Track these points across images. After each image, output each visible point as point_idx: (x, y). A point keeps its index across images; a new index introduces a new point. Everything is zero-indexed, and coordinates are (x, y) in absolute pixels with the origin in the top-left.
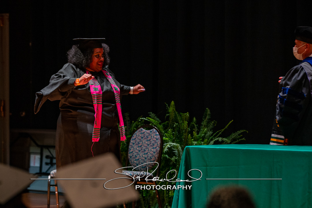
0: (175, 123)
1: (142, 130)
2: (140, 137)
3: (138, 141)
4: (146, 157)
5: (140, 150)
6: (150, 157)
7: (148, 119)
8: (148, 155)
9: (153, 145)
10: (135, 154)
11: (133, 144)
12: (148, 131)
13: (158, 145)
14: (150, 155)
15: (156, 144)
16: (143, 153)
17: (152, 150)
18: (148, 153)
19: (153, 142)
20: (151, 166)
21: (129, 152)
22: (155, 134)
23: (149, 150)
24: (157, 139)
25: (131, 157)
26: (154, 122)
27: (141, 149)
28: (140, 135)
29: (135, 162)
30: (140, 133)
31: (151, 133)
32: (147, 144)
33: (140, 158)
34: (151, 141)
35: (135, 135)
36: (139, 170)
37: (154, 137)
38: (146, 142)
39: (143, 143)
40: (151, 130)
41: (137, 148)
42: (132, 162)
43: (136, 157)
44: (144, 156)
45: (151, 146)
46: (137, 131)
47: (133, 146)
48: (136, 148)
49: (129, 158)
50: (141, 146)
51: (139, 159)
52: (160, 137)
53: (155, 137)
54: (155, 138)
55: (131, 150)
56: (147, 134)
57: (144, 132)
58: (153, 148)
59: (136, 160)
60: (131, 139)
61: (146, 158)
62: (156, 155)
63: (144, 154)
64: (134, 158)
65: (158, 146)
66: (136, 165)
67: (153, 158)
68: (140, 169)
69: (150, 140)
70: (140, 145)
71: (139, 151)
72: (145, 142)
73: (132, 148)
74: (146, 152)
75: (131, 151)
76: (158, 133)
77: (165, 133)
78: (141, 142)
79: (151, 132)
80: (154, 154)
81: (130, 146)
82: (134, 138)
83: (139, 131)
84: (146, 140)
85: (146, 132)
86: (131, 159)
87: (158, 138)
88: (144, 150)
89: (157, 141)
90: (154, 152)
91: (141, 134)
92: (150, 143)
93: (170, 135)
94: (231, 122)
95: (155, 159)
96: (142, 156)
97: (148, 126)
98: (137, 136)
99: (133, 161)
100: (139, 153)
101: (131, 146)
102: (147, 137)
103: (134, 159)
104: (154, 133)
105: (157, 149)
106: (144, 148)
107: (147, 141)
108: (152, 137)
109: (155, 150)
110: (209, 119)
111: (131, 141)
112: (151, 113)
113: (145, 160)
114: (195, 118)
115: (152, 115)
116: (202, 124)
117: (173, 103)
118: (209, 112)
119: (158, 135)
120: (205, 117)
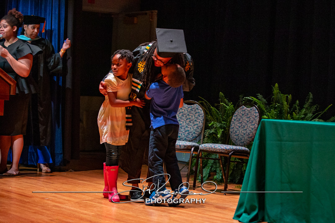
0: (277, 104)
1: (243, 108)
2: (241, 114)
3: (239, 117)
4: (245, 133)
5: (240, 126)
6: (249, 133)
7: (251, 98)
9: (252, 122)
10: (236, 129)
11: (235, 120)
12: (249, 109)
13: (256, 122)
14: (248, 132)
15: (255, 121)
16: (243, 129)
17: (251, 126)
19: (252, 119)
20: (249, 142)
21: (230, 128)
22: (254, 112)
23: (248, 127)
24: (256, 117)
25: (232, 132)
26: (257, 102)
27: (241, 126)
28: (241, 112)
29: (235, 137)
30: (241, 110)
31: (251, 111)
33: (240, 134)
34: (250, 119)
35: (237, 112)
37: (253, 114)
38: (246, 119)
39: (243, 120)
40: (252, 108)
41: (238, 125)
42: (232, 137)
43: (236, 132)
44: (243, 131)
45: (250, 123)
46: (239, 108)
47: (235, 122)
49: (230, 133)
50: (242, 122)
51: (238, 135)
52: (258, 115)
53: (254, 114)
54: (254, 116)
55: (233, 125)
56: (248, 112)
57: (245, 110)
58: (252, 125)
59: (236, 135)
60: (234, 116)
61: (244, 134)
62: (254, 132)
64: (234, 133)
65: (256, 123)
66: (235, 140)
67: (251, 134)
68: (239, 144)
69: (250, 117)
70: (240, 121)
71: (240, 127)
72: (245, 119)
73: (234, 124)
74: (245, 128)
75: (232, 127)
76: (257, 111)
77: (267, 112)
78: (242, 119)
79: (251, 109)
80: (252, 131)
81: (231, 122)
82: (235, 115)
83: (241, 109)
84: (246, 117)
85: (247, 109)
88: (244, 126)
89: (256, 118)
90: (252, 129)
91: (242, 111)
92: (250, 120)
93: (272, 115)
94: (330, 106)
95: (252, 135)
96: (241, 132)
97: (250, 104)
98: (238, 113)
99: (233, 136)
100: (239, 129)
101: (233, 122)
102: (248, 114)
103: (235, 135)
104: (254, 110)
105: (255, 126)
106: (244, 124)
107: (247, 118)
108: (251, 114)
109: (253, 127)
110: (311, 103)
111: (233, 118)
112: (259, 94)
113: (244, 136)
114: (299, 101)
115: (260, 96)
116: (304, 106)
117: (277, 85)
118: (311, 96)
119: (257, 113)
120: (308, 101)
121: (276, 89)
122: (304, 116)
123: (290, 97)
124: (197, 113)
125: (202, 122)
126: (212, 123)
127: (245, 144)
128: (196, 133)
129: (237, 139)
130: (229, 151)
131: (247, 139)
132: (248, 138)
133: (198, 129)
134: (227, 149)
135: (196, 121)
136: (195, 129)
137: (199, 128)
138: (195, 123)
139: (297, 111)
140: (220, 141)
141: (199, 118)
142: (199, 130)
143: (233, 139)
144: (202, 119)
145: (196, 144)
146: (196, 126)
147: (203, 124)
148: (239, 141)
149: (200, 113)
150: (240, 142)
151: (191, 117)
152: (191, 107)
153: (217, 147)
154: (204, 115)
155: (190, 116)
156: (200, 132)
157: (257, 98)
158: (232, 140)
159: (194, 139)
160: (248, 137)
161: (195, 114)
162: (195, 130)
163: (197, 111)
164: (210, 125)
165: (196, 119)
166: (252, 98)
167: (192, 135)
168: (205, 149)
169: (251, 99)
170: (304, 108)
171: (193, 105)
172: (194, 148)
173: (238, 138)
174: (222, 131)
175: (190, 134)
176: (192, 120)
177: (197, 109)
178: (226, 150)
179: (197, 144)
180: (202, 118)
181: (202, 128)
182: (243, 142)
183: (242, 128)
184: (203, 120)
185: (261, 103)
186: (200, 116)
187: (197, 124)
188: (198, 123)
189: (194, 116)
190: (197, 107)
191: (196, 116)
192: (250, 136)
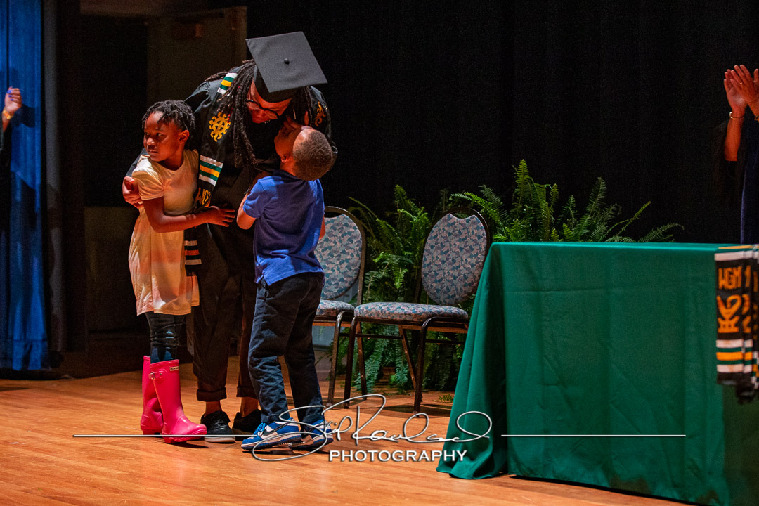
0: (526, 205)
1: (450, 218)
2: (447, 232)
3: (441, 240)
4: (456, 275)
5: (445, 259)
6: (464, 275)
7: (467, 195)
8: (461, 270)
9: (472, 249)
10: (435, 268)
11: (432, 247)
12: (462, 220)
13: (481, 249)
14: (464, 272)
15: (477, 247)
16: (451, 267)
17: (469, 260)
18: (459, 267)
19: (471, 243)
21: (423, 265)
22: (475, 226)
23: (462, 260)
24: (479, 237)
25: (426, 275)
26: (481, 203)
27: (448, 259)
28: (446, 229)
29: (434, 285)
30: (446, 224)
31: (467, 225)
32: (458, 247)
33: (445, 278)
34: (467, 242)
35: (437, 229)
36: (441, 302)
37: (473, 232)
38: (458, 244)
39: (451, 245)
40: (469, 218)
41: (440, 257)
42: (428, 286)
43: (437, 274)
44: (451, 272)
45: (468, 251)
46: (441, 220)
47: (432, 251)
48: (437, 257)
49: (423, 276)
50: (448, 251)
51: (442, 279)
52: (485, 233)
53: (476, 232)
54: (476, 235)
55: (427, 259)
56: (461, 227)
57: (455, 223)
58: (471, 257)
59: (436, 281)
60: (429, 237)
61: (455, 278)
62: (477, 272)
63: (453, 269)
64: (432, 277)
65: (480, 253)
66: (435, 291)
67: (470, 276)
68: (444, 301)
69: (465, 239)
70: (445, 249)
71: (443, 262)
72: (455, 244)
73: (430, 257)
74: (456, 265)
75: (427, 263)
76: (481, 225)
77: (505, 225)
78: (447, 244)
79: (468, 221)
80: (472, 269)
81: (425, 251)
82: (432, 234)
84: (457, 239)
85: (458, 221)
86: (426, 279)
87: (481, 235)
88: (453, 260)
89: (479, 241)
90: (473, 265)
91: (448, 225)
92: (466, 246)
93: (517, 231)
94: (646, 205)
95: (473, 280)
96: (448, 272)
97: (464, 208)
98: (439, 230)
99: (429, 284)
100: (443, 266)
101: (428, 251)
102: (460, 233)
103: (433, 280)
104: (474, 223)
105: (479, 258)
106: (453, 255)
107: (460, 241)
108: (469, 232)
109: (474, 261)
110: (603, 200)
111: (429, 241)
112: (485, 186)
113: (455, 282)
114: (574, 197)
115: (486, 190)
116: (588, 209)
117: (523, 163)
118: (603, 185)
119: (481, 228)
120: (595, 196)
121: (522, 171)
122: (587, 231)
123: (554, 189)
124: (345, 234)
125: (358, 255)
126: (381, 255)
127: (456, 299)
128: (345, 279)
129: (438, 291)
130: (421, 318)
131: (461, 289)
132: (464, 286)
133: (350, 270)
134: (418, 314)
135: (344, 252)
136: (342, 270)
137: (353, 268)
138: (343, 257)
139: (571, 221)
140: (402, 296)
141: (351, 246)
142: (353, 274)
143: (429, 290)
144: (358, 248)
145: (348, 304)
146: (345, 265)
147: (361, 259)
148: (444, 293)
149: (354, 234)
150: (446, 296)
151: (332, 244)
152: (333, 221)
153: (395, 309)
154: (362, 239)
155: (331, 241)
156: (354, 276)
157: (480, 195)
158: (428, 293)
159: (341, 293)
160: (463, 283)
161: (343, 236)
162: (342, 273)
163: (346, 230)
164: (376, 261)
165: (343, 248)
166: (469, 196)
167: (337, 284)
168: (367, 315)
169: (466, 197)
170: (588, 212)
171: (335, 218)
172: (343, 315)
173: (442, 288)
174: (405, 274)
175: (333, 283)
176: (335, 252)
177: (346, 225)
178: (416, 315)
179: (348, 306)
180: (357, 246)
181: (360, 267)
182: (454, 296)
183: (450, 264)
184: (361, 250)
185: (489, 206)
186: (352, 242)
187: (347, 260)
188: (349, 257)
189: (340, 241)
190: (346, 221)
191: (344, 243)
192: (468, 281)
